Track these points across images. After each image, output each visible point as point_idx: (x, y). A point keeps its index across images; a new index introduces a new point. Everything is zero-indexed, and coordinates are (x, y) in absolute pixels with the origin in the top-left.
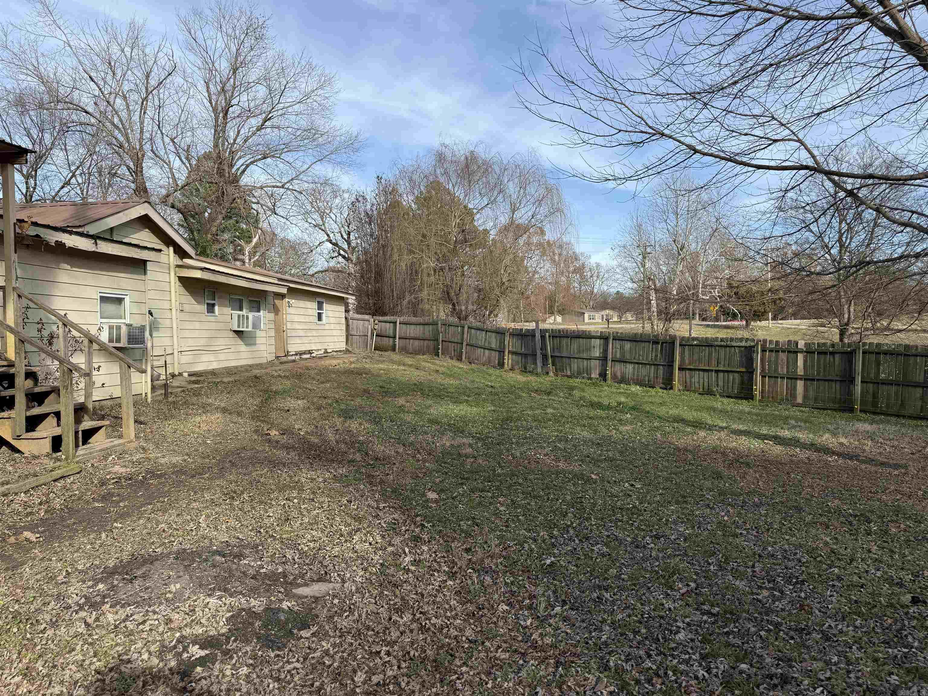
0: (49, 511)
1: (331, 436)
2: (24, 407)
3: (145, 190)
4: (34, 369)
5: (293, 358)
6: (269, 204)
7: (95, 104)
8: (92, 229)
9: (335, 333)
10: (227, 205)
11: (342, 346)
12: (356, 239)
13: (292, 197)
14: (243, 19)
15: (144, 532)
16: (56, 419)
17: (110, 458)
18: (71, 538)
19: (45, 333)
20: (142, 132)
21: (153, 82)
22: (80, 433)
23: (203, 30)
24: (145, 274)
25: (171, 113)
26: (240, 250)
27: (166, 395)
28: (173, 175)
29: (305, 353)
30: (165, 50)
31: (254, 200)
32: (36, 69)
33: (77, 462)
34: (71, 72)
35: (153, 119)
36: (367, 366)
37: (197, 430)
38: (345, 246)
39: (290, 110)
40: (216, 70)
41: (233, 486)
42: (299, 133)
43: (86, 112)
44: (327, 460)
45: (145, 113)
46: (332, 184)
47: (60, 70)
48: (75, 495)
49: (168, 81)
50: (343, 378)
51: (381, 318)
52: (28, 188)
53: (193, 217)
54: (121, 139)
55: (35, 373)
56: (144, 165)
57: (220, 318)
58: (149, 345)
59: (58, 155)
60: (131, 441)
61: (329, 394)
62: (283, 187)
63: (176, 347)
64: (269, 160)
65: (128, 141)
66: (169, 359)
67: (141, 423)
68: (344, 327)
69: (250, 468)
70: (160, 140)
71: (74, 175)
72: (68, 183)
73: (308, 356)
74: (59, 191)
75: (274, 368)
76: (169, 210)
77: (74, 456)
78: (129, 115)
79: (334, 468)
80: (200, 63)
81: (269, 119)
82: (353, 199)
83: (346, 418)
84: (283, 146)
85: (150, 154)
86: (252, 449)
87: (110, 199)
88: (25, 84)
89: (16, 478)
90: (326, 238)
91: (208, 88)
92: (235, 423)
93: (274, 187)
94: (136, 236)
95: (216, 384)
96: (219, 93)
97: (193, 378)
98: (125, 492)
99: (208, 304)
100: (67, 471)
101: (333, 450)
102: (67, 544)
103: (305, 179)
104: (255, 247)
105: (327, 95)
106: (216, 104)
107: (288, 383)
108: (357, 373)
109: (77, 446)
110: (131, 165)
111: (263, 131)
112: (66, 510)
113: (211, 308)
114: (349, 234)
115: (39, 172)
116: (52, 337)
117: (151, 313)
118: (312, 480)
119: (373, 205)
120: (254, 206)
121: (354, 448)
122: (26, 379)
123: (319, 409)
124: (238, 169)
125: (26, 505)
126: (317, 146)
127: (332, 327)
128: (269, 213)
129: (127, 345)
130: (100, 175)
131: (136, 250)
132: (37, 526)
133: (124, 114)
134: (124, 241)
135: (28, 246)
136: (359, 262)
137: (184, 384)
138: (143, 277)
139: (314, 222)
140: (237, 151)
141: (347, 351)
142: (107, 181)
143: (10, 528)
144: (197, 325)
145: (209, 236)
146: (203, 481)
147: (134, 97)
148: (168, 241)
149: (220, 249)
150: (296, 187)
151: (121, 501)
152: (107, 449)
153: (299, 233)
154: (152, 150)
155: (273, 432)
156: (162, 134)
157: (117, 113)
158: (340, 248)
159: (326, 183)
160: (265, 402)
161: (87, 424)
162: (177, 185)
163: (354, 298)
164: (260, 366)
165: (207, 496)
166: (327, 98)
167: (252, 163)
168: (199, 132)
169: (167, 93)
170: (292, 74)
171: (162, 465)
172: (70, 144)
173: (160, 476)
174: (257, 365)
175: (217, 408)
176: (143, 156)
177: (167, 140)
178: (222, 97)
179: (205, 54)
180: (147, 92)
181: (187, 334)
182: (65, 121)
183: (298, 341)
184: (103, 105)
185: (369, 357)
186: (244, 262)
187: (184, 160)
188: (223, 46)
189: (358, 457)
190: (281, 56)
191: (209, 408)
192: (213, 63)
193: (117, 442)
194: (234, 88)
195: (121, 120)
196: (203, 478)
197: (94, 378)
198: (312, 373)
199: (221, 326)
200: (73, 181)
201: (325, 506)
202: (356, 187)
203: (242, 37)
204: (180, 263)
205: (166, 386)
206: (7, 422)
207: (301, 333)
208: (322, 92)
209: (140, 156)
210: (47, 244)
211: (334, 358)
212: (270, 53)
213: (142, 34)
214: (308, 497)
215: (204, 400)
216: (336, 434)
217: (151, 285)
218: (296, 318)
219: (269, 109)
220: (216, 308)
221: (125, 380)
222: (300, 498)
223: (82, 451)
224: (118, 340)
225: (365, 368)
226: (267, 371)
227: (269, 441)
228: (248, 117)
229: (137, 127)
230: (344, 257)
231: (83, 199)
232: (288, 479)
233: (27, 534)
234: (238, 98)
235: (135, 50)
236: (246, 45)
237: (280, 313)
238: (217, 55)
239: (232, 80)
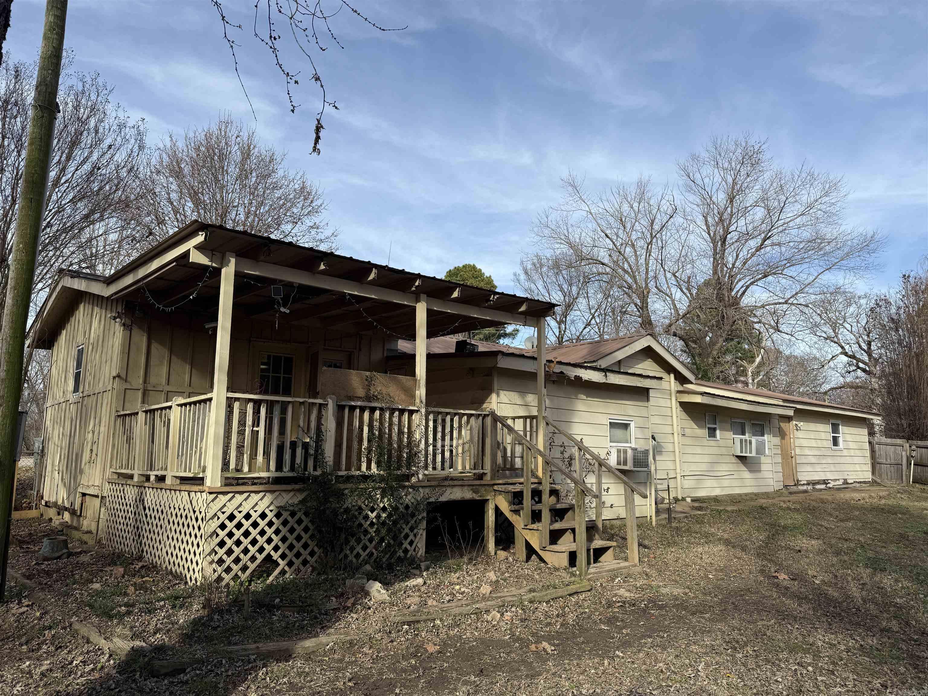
0: (564, 625)
1: (854, 590)
2: (548, 521)
3: (650, 323)
4: (557, 487)
5: (805, 488)
6: (772, 323)
7: (610, 256)
8: (603, 363)
9: (856, 460)
10: (727, 328)
11: (868, 476)
12: (879, 348)
13: (797, 311)
14: (739, 151)
15: (644, 667)
16: (572, 535)
17: (617, 580)
18: (579, 658)
19: (566, 455)
20: (647, 272)
21: (657, 227)
22: (592, 550)
23: (701, 171)
24: (648, 400)
25: (673, 251)
26: (743, 371)
27: (670, 519)
28: (675, 306)
29: (818, 482)
30: (667, 198)
31: (756, 320)
32: (567, 237)
33: (589, 580)
34: (591, 234)
35: (656, 260)
36: (904, 503)
37: (699, 561)
38: (866, 358)
39: (791, 224)
40: (714, 203)
41: (735, 634)
42: (801, 246)
43: (603, 264)
44: (850, 622)
45: (650, 255)
46: (845, 292)
47: (584, 234)
48: (585, 613)
49: (670, 223)
50: (870, 517)
51: (920, 443)
52: (560, 332)
53: (695, 342)
54: (630, 280)
55: (558, 490)
56: (649, 300)
57: (722, 443)
58: (653, 468)
59: (582, 303)
60: (635, 566)
61: (851, 536)
62: (786, 303)
63: (678, 471)
64: (770, 278)
65: (636, 282)
66: (672, 484)
67: (645, 547)
68: (868, 454)
69: (755, 616)
70: (663, 277)
71: (593, 317)
72: (589, 324)
73: (823, 486)
74: (582, 332)
75: (782, 498)
76: (672, 338)
77: (586, 574)
78: (637, 260)
79: (860, 635)
80: (698, 201)
81: (768, 238)
82: (872, 304)
83: (875, 569)
84: (786, 262)
85: (654, 290)
86: (757, 593)
87: (621, 334)
88: (558, 252)
89: (540, 587)
90: (840, 350)
91: (706, 221)
92: (739, 558)
93: (776, 304)
94: (640, 366)
95: (719, 512)
96: (717, 224)
97: (696, 504)
98: (629, 619)
99: (709, 428)
100: (580, 588)
101: (858, 610)
102: (575, 662)
103: (811, 291)
104: (758, 367)
105: (833, 201)
106: (715, 234)
107: (798, 518)
108: (889, 512)
109: (589, 563)
110: (638, 302)
111: (762, 251)
112: (577, 628)
113: (712, 433)
114: (869, 344)
115: (568, 318)
116: (571, 459)
117: (653, 438)
118: (832, 646)
119: (899, 308)
120: (757, 326)
121: (888, 612)
122: (550, 496)
123: (837, 553)
124: (738, 292)
125: (547, 615)
126: (824, 254)
127: (852, 453)
128: (772, 331)
129: (633, 469)
130: (614, 314)
131: (640, 379)
132: (553, 638)
133: (632, 260)
134: (630, 371)
135: (554, 382)
136: (883, 375)
137: (687, 509)
138: (646, 404)
139: (824, 335)
140: (737, 274)
141: (874, 483)
142: (619, 318)
143: (533, 635)
144: (698, 450)
145: (711, 360)
146: (703, 621)
147: (641, 243)
148: (669, 369)
149: (722, 372)
150: (802, 301)
151: (624, 628)
152: (614, 570)
153: (807, 349)
154: (656, 287)
155: (782, 576)
156: (665, 270)
157: (626, 260)
158: (858, 360)
159: (838, 291)
160: (772, 537)
161: (598, 543)
162: (679, 315)
163: (880, 418)
164: (766, 495)
165: (707, 641)
166: (833, 204)
167: (752, 283)
168: (698, 263)
169: (669, 234)
170: (792, 189)
171: (663, 595)
172: (591, 291)
173: (661, 607)
174: (763, 494)
175: (719, 540)
176: (648, 293)
177: (669, 275)
178: (720, 226)
179: (703, 192)
180: (651, 237)
181: (690, 458)
182: (586, 274)
183: (809, 468)
184: (615, 256)
185: (905, 491)
186: (746, 384)
187: (685, 291)
188: (720, 180)
189: (894, 625)
190: (779, 175)
191: (711, 538)
192: (711, 198)
193: (624, 564)
194: (731, 215)
195: (630, 266)
196: (704, 618)
197: (604, 498)
198: (829, 507)
199: (724, 451)
200: (593, 322)
201: (850, 684)
202: (876, 291)
203: (738, 167)
204: (681, 388)
205: (669, 510)
206: (536, 534)
207: (813, 460)
208: (827, 199)
209: (645, 293)
210: (569, 378)
211: (855, 490)
212: (767, 175)
213: (647, 189)
214: (826, 667)
215: (707, 528)
216: (862, 589)
217: (653, 411)
218: (805, 443)
219: (768, 228)
220: (718, 432)
221: (629, 504)
222: (815, 667)
223: (593, 569)
224: (625, 463)
225: (899, 506)
226: (774, 501)
227: (777, 585)
228: (747, 240)
229: (643, 269)
230: (864, 370)
231: (600, 336)
232: (800, 638)
233: (545, 644)
234: (735, 225)
235: (642, 204)
236: (742, 174)
237: (787, 438)
238: (714, 190)
239: (729, 209)
